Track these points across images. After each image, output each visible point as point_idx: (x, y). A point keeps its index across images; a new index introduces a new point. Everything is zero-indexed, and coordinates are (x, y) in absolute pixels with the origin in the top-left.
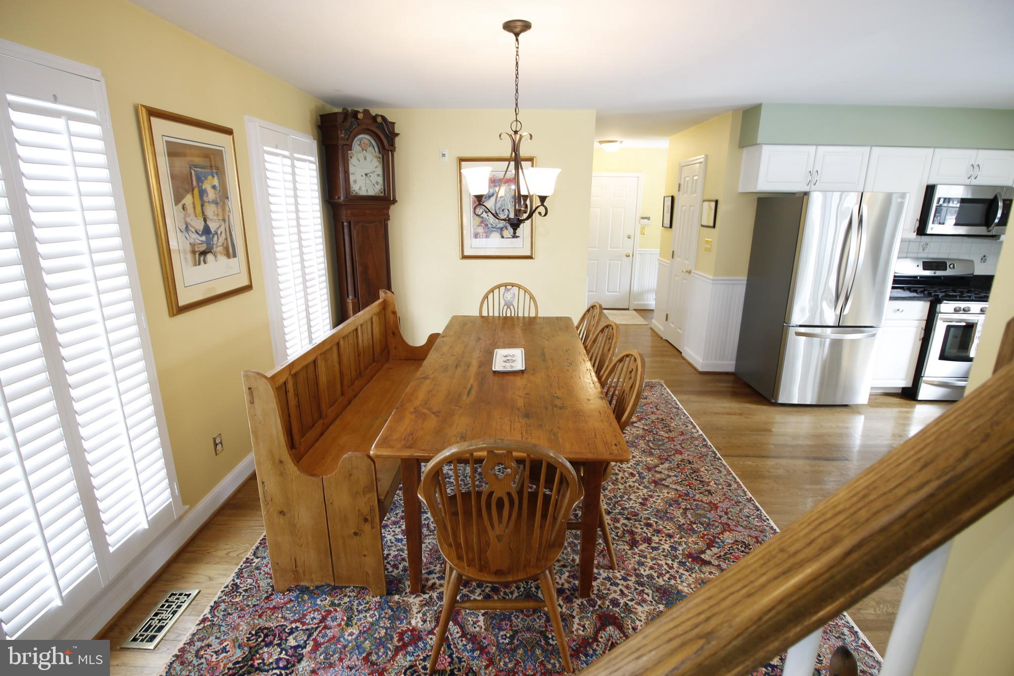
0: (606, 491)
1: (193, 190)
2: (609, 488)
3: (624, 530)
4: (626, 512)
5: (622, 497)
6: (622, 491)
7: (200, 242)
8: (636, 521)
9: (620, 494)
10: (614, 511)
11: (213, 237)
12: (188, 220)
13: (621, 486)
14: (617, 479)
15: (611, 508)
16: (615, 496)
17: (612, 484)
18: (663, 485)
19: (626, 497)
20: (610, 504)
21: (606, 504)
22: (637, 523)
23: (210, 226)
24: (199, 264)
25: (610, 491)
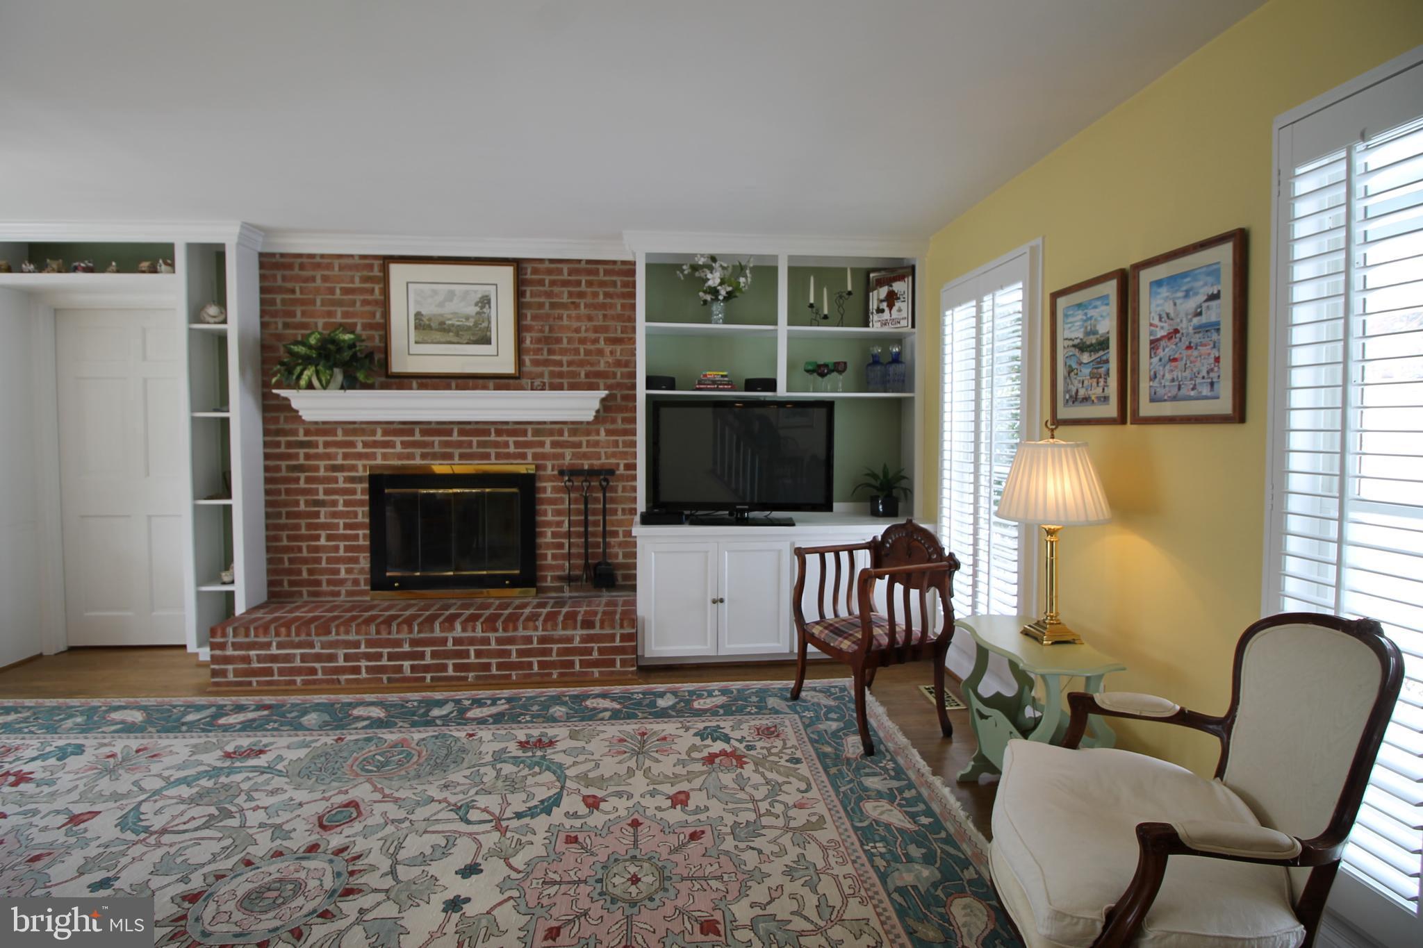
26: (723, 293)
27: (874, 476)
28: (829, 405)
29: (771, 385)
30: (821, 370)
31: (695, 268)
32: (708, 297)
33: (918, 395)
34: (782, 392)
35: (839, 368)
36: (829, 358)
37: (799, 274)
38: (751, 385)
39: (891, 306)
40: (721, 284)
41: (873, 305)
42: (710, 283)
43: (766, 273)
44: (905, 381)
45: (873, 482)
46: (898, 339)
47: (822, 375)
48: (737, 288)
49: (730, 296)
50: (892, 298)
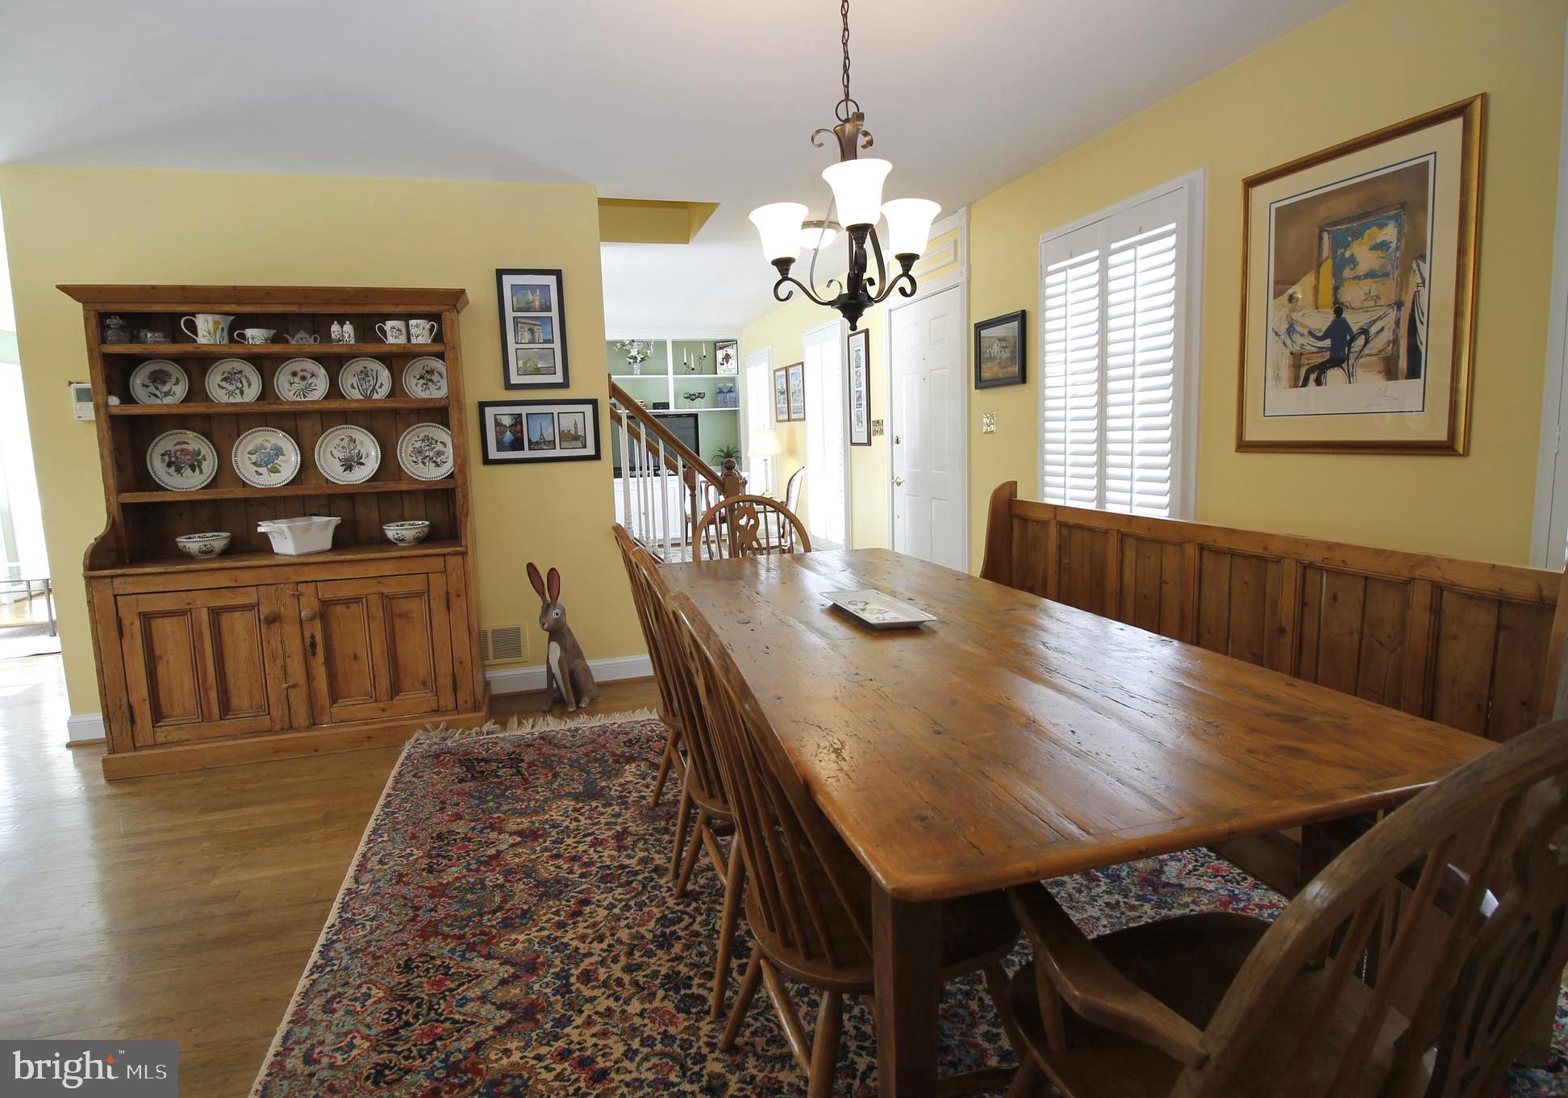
0: (659, 916)
1: (1319, 266)
2: (651, 925)
3: (632, 850)
4: (624, 879)
5: (627, 908)
6: (623, 923)
7: (1315, 350)
8: (608, 867)
9: (628, 914)
10: (646, 874)
11: (1353, 339)
12: (1296, 316)
13: (624, 935)
14: (630, 954)
15: (652, 879)
16: (640, 906)
17: (643, 937)
18: (513, 965)
19: (616, 911)
20: (653, 887)
21: (661, 887)
22: (608, 863)
23: (1350, 322)
24: (1305, 384)
25: (650, 915)
26: (639, 359)
27: (722, 451)
28: (695, 416)
29: (666, 406)
30: (692, 397)
31: (623, 345)
32: (632, 361)
33: (740, 408)
34: (672, 410)
35: (701, 396)
36: (696, 391)
37: (677, 344)
38: (656, 406)
39: (727, 362)
40: (638, 353)
41: (719, 360)
42: (632, 354)
43: (661, 345)
44: (735, 402)
45: (723, 454)
46: (733, 380)
47: (693, 400)
48: (646, 356)
49: (642, 359)
50: (727, 357)
